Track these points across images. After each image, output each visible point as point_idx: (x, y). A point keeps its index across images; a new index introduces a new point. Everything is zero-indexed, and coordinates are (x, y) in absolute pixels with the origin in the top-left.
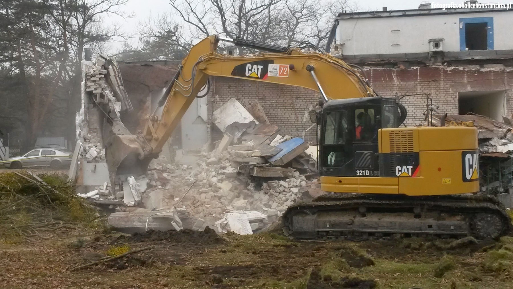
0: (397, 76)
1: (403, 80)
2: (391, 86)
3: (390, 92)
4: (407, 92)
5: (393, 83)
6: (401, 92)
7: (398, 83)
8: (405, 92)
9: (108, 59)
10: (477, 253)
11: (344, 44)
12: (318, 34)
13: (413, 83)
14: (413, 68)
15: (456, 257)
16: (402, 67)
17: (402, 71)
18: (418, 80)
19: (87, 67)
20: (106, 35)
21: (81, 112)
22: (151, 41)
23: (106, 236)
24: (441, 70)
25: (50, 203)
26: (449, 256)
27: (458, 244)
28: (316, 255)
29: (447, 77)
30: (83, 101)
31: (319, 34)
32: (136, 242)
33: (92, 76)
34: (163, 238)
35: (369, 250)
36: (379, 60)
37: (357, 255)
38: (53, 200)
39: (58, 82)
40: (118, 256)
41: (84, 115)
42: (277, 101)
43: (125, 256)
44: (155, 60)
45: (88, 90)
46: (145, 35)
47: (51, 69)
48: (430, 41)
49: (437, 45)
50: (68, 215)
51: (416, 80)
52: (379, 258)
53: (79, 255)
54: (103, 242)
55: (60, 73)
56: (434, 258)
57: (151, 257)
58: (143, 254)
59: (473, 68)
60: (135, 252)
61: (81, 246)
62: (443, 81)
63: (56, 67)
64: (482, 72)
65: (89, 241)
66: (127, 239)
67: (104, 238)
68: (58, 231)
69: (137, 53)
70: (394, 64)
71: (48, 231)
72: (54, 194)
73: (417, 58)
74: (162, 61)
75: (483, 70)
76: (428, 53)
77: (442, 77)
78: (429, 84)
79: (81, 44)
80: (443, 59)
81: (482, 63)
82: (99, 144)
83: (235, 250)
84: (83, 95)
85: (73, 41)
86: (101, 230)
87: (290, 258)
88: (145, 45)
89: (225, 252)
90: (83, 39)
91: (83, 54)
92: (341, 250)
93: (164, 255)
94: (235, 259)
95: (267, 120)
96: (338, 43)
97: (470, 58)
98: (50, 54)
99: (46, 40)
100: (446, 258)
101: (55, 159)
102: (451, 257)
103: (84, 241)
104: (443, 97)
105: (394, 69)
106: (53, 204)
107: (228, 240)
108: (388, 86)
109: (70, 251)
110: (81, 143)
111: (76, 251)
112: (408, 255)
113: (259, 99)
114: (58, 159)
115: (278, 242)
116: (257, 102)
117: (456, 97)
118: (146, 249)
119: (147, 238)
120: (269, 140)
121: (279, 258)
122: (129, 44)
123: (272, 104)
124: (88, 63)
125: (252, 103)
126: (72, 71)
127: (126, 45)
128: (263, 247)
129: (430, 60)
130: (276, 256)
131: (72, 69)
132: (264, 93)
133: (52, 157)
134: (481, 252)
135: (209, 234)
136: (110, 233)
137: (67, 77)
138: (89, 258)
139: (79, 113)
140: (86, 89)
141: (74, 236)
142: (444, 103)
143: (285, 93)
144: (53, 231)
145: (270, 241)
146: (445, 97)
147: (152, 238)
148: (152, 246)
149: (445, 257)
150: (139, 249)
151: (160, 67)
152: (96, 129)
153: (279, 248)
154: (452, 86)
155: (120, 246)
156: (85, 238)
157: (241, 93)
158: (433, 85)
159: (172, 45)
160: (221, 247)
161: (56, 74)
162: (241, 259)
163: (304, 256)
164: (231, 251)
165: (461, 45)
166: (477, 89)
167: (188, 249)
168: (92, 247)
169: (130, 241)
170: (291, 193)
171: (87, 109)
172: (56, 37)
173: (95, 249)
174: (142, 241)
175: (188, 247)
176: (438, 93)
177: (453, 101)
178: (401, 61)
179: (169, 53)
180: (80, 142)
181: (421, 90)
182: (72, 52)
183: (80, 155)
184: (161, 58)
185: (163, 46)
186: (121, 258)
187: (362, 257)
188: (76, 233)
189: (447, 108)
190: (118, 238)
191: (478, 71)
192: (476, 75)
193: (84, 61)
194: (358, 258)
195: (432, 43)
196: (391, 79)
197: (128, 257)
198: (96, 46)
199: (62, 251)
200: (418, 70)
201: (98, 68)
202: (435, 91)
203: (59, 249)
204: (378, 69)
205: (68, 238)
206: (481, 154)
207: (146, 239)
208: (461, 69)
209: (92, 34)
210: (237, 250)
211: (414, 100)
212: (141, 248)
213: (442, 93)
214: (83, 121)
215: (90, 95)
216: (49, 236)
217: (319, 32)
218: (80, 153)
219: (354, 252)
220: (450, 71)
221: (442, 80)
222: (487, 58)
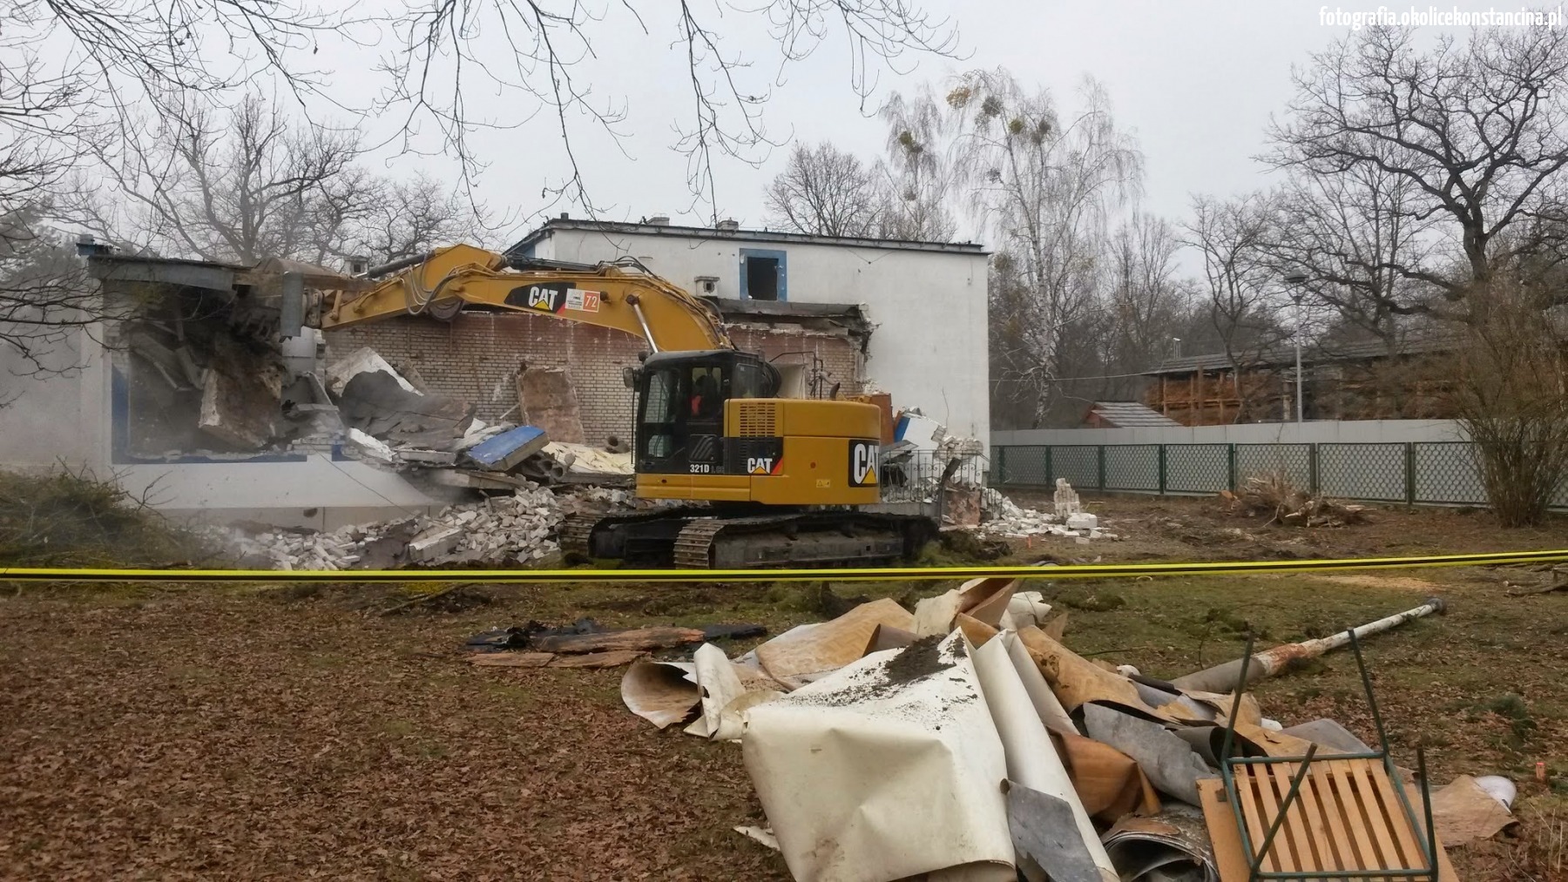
48: (698, 280)
49: (709, 287)
59: (761, 327)
64: (773, 335)
75: (774, 331)
76: (696, 298)
80: (718, 309)
81: (771, 320)
97: (755, 311)
120: (457, 428)
165: (742, 290)
191: (767, 333)
192: (765, 337)
195: (702, 282)
208: (744, 327)
222: (780, 313)
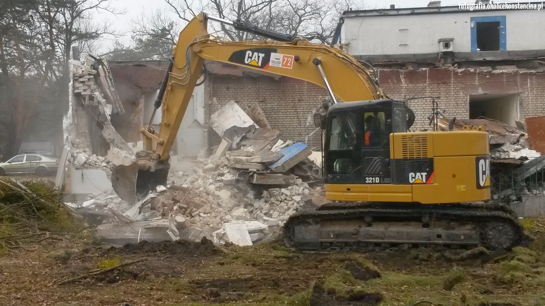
0: (404, 78)
1: (411, 82)
2: (399, 88)
3: (398, 95)
4: (416, 95)
5: (401, 85)
6: (409, 94)
7: (406, 85)
8: (414, 94)
9: (98, 58)
10: (489, 265)
11: (350, 43)
12: (322, 33)
13: (422, 85)
14: (422, 70)
15: (466, 269)
16: (410, 68)
17: (411, 72)
18: (427, 82)
19: (75, 67)
20: (96, 32)
21: (68, 115)
22: (144, 40)
23: (95, 248)
24: (451, 72)
25: (35, 212)
26: (459, 268)
27: (469, 255)
28: (319, 266)
29: (457, 79)
30: (70, 104)
31: (324, 33)
32: (127, 254)
33: (81, 77)
34: (156, 249)
35: (376, 261)
36: (386, 60)
37: (362, 266)
38: (39, 209)
39: (44, 83)
40: (109, 269)
41: (72, 118)
42: (279, 104)
43: (116, 268)
44: (148, 59)
45: (76, 91)
46: (138, 33)
47: (36, 69)
48: (440, 41)
49: (447, 45)
50: (55, 225)
51: (425, 82)
52: (386, 270)
53: (66, 268)
54: (93, 253)
55: (46, 73)
56: (444, 269)
57: (143, 270)
58: (135, 267)
59: (485, 69)
60: (127, 265)
61: (69, 259)
62: (454, 83)
63: (41, 67)
64: (494, 74)
65: (78, 253)
66: (118, 251)
67: (94, 249)
68: (44, 243)
69: (129, 52)
70: (402, 65)
71: (33, 242)
72: (39, 203)
73: (425, 59)
74: (156, 61)
75: (495, 72)
76: (438, 53)
77: (452, 79)
78: (439, 87)
79: (68, 43)
80: (453, 60)
81: (493, 64)
82: (88, 149)
83: (233, 262)
84: (70, 97)
85: (60, 39)
86: (90, 241)
87: (292, 270)
88: (137, 44)
89: (222, 264)
90: (70, 37)
91: (71, 53)
92: (346, 262)
93: (158, 267)
94: (233, 271)
95: (267, 123)
96: (343, 42)
97: (482, 59)
98: (35, 53)
99: (31, 38)
100: (456, 270)
101: (41, 165)
102: (461, 268)
103: (72, 253)
104: (453, 100)
105: (402, 71)
106: (38, 213)
107: (226, 252)
108: (395, 88)
109: (57, 263)
110: (69, 149)
111: (63, 264)
112: (416, 267)
113: (259, 101)
114: (44, 165)
115: (279, 253)
116: (258, 105)
117: (467, 100)
118: (139, 262)
119: (140, 249)
120: (269, 145)
121: (280, 270)
122: (120, 42)
123: (273, 107)
124: (76, 62)
125: (252, 106)
126: (59, 71)
127: (118, 43)
128: (263, 259)
129: (440, 61)
130: (277, 268)
131: (58, 69)
132: (264, 95)
133: (37, 163)
134: (492, 263)
135: (206, 245)
136: (99, 244)
137: (54, 77)
138: (77, 271)
139: (66, 116)
140: (73, 91)
141: (61, 247)
142: (454, 107)
143: (286, 95)
144: (38, 242)
145: (271, 252)
146: (456, 100)
147: (145, 250)
148: (145, 258)
149: (454, 268)
150: (131, 261)
151: (154, 67)
152: (85, 133)
153: (280, 259)
154: (462, 88)
155: (111, 258)
156: (73, 249)
157: (240, 95)
158: (443, 88)
159: (167, 43)
160: (218, 259)
161: (42, 74)
162: (240, 271)
163: (307, 268)
164: (230, 263)
165: (472, 46)
166: (489, 92)
167: (183, 261)
168: (80, 259)
169: (121, 253)
170: (293, 201)
171: (75, 111)
172: (41, 35)
173: (83, 261)
174: (134, 253)
175: (183, 259)
176: (448, 96)
177: (464, 105)
178: (410, 62)
179: (164, 53)
180: (67, 148)
181: (430, 92)
182: (59, 51)
183: (67, 162)
184: (156, 57)
185: (157, 45)
186: (112, 271)
187: (367, 269)
188: (64, 245)
189: (457, 112)
190: (109, 250)
191: (490, 73)
192: (488, 77)
193: (72, 61)
194: (363, 270)
195: (442, 43)
196: (399, 81)
197: (120, 270)
198: (85, 44)
199: (48, 263)
200: (427, 71)
201: (86, 68)
202: (445, 94)
203: (45, 261)
204: (385, 70)
205: (55, 250)
206: (492, 160)
207: (139, 251)
208: (472, 70)
209: (81, 31)
210: (236, 262)
211: (423, 103)
212: (133, 260)
213: (452, 95)
214: (71, 125)
215: (78, 96)
216: (34, 247)
217: (323, 31)
218: (68, 159)
219: (359, 264)
220: (461, 73)
221: (452, 82)
222: (500, 59)
